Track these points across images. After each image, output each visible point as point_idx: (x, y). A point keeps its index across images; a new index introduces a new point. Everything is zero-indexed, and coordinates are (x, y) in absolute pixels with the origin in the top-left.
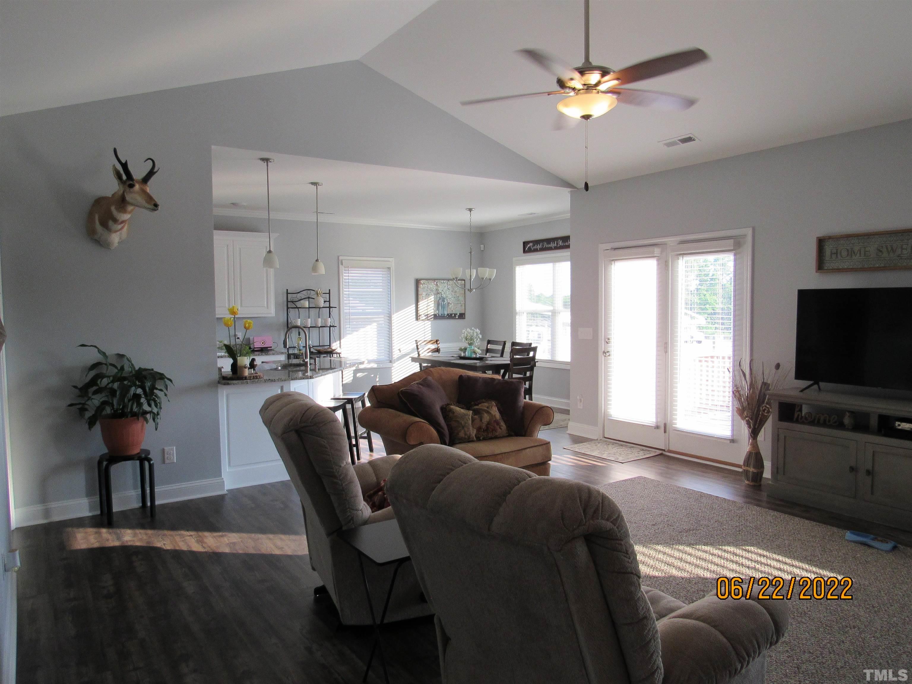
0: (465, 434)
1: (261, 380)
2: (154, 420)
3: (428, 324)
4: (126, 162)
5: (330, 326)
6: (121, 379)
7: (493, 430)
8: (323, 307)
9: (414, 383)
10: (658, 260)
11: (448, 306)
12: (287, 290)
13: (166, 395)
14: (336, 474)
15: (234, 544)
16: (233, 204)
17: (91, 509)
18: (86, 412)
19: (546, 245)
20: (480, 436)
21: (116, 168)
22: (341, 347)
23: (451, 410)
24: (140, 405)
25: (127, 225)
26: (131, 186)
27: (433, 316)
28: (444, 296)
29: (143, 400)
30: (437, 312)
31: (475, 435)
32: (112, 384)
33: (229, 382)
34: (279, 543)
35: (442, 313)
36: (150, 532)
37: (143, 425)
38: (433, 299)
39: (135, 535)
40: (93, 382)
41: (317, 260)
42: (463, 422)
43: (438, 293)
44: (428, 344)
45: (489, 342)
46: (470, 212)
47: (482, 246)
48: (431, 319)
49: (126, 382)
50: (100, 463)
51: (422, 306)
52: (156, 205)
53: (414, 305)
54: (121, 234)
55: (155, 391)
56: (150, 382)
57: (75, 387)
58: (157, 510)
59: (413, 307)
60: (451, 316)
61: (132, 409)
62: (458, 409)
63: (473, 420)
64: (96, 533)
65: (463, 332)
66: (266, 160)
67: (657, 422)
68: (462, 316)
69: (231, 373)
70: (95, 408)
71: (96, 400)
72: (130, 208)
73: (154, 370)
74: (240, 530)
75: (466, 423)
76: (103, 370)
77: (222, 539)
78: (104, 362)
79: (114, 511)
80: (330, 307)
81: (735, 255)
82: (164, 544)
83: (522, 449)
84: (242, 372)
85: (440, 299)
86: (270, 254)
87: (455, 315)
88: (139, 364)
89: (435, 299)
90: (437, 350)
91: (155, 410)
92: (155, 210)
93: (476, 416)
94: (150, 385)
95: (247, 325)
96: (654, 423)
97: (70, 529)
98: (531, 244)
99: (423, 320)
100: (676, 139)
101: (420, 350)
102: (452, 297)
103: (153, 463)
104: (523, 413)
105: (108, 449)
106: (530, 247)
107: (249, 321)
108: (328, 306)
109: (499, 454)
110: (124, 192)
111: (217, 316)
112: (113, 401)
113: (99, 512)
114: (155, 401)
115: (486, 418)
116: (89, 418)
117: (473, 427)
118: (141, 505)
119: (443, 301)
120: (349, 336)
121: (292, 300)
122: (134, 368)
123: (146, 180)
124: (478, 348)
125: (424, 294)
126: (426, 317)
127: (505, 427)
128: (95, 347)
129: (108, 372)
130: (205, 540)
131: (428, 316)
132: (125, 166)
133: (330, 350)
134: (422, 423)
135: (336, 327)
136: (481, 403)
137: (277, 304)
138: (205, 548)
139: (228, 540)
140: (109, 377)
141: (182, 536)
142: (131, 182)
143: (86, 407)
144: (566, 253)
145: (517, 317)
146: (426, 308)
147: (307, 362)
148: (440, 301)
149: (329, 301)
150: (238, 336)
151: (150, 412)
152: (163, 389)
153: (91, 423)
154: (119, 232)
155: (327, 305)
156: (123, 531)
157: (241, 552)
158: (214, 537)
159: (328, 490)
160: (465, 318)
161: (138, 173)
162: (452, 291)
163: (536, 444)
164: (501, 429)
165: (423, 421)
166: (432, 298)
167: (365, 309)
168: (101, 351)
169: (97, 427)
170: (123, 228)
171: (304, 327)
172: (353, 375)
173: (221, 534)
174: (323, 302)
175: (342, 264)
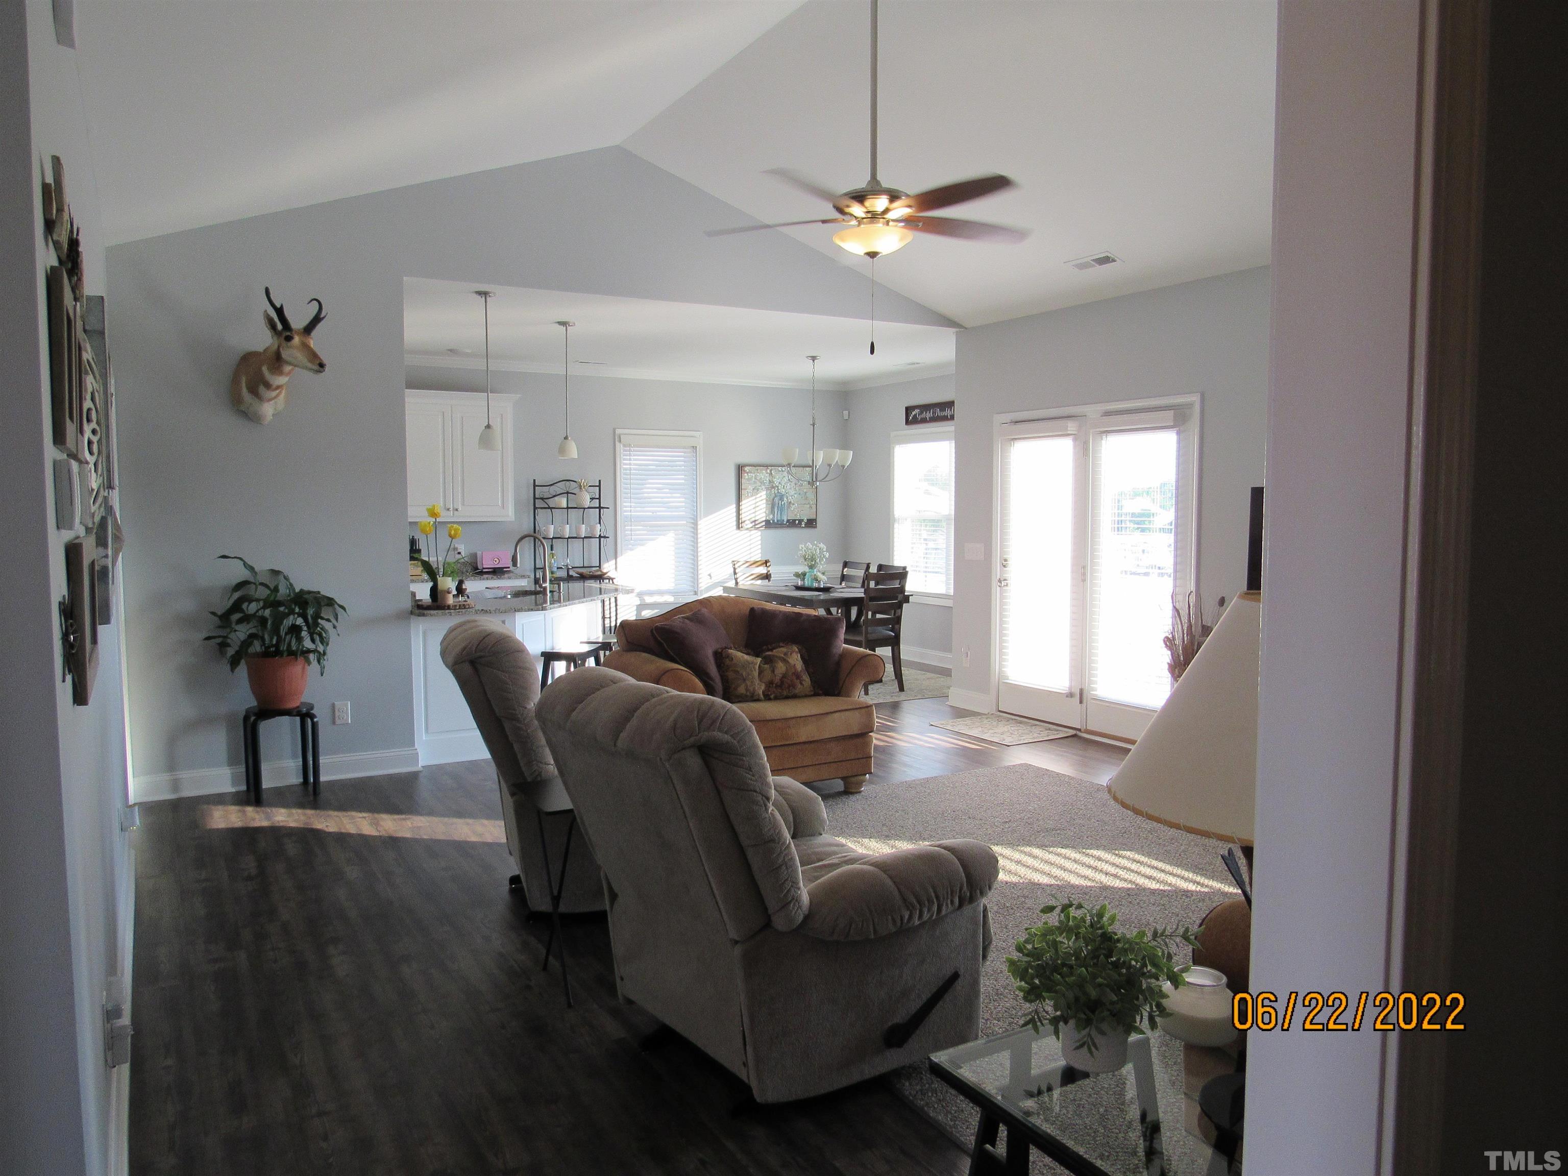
0: (747, 690)
1: (471, 610)
2: (319, 662)
3: (757, 535)
4: (282, 306)
5: (600, 536)
6: (273, 604)
7: (789, 686)
8: (589, 508)
9: (679, 618)
10: (1075, 440)
11: (789, 507)
12: (534, 480)
13: (335, 627)
14: (519, 716)
15: (419, 828)
16: (451, 350)
17: (234, 784)
18: (229, 649)
19: (939, 413)
20: (769, 693)
21: (269, 315)
22: (618, 569)
23: (728, 656)
24: (300, 639)
25: (284, 391)
26: (289, 339)
27: (764, 523)
28: (783, 491)
29: (304, 634)
30: (771, 517)
31: (763, 692)
32: (262, 610)
33: (426, 612)
34: (479, 829)
35: (779, 519)
36: (310, 812)
37: (304, 668)
38: (764, 497)
39: (289, 815)
40: (236, 607)
41: (566, 438)
42: (744, 674)
43: (773, 487)
44: (753, 566)
45: (846, 565)
46: (813, 361)
47: (846, 413)
48: (761, 527)
49: (282, 609)
50: (246, 718)
51: (747, 507)
52: (322, 365)
53: (734, 506)
54: (276, 403)
55: (320, 621)
56: (313, 608)
57: (213, 613)
58: (322, 788)
59: (733, 508)
60: (793, 524)
61: (289, 645)
62: (739, 654)
63: (761, 672)
64: (240, 811)
65: (800, 548)
66: (484, 294)
67: (1070, 688)
68: (811, 523)
69: (430, 601)
70: (239, 644)
71: (241, 632)
72: (287, 368)
73: (321, 593)
74: (431, 813)
75: (749, 675)
76: (251, 591)
77: (404, 822)
78: (252, 580)
79: (264, 787)
80: (600, 508)
81: (1178, 433)
82: (327, 826)
83: (827, 713)
84: (444, 598)
85: (776, 496)
86: (488, 430)
87: (800, 521)
88: (301, 583)
89: (767, 497)
90: (767, 577)
91: (321, 648)
92: (321, 372)
93: (766, 666)
94: (313, 613)
95: (453, 532)
96: (1065, 689)
97: (205, 806)
98: (917, 411)
99: (747, 529)
100: (1089, 259)
101: (738, 575)
102: (795, 494)
103: (317, 722)
104: (838, 664)
105: (257, 699)
106: (915, 415)
107: (455, 525)
108: (598, 506)
109: (793, 718)
110: (279, 347)
111: (410, 520)
112: (263, 635)
113: (244, 788)
114: (320, 635)
115: (781, 668)
116: (232, 656)
117: (761, 680)
118: (301, 780)
119: (781, 499)
120: (629, 553)
121: (542, 496)
122: (294, 590)
123: (308, 329)
124: (823, 574)
125: (751, 488)
126: (753, 524)
127: (810, 682)
128: (241, 559)
129: (257, 593)
130: (382, 823)
131: (757, 522)
132: (280, 311)
133: (599, 573)
134: (683, 672)
135: (608, 537)
136: (777, 648)
137: (517, 503)
138: (380, 832)
139: (412, 823)
140: (258, 600)
141: (353, 818)
142: (288, 334)
143: (229, 641)
144: (947, 427)
145: (896, 526)
146: (754, 511)
147: (545, 588)
148: (776, 500)
149: (599, 499)
150: (459, 551)
151: (314, 651)
152: (332, 620)
153: (234, 663)
154: (273, 401)
155: (596, 503)
156: (274, 809)
157: (425, 837)
158: (395, 820)
159: (510, 738)
160: (816, 527)
161: (298, 319)
162: (796, 484)
163: (850, 707)
164: (801, 684)
165: (684, 668)
166: (763, 494)
167: (656, 512)
168: (249, 565)
169: (242, 670)
170: (280, 392)
171: (544, 538)
172: (635, 612)
173: (403, 816)
174: (589, 500)
175: (620, 441)
